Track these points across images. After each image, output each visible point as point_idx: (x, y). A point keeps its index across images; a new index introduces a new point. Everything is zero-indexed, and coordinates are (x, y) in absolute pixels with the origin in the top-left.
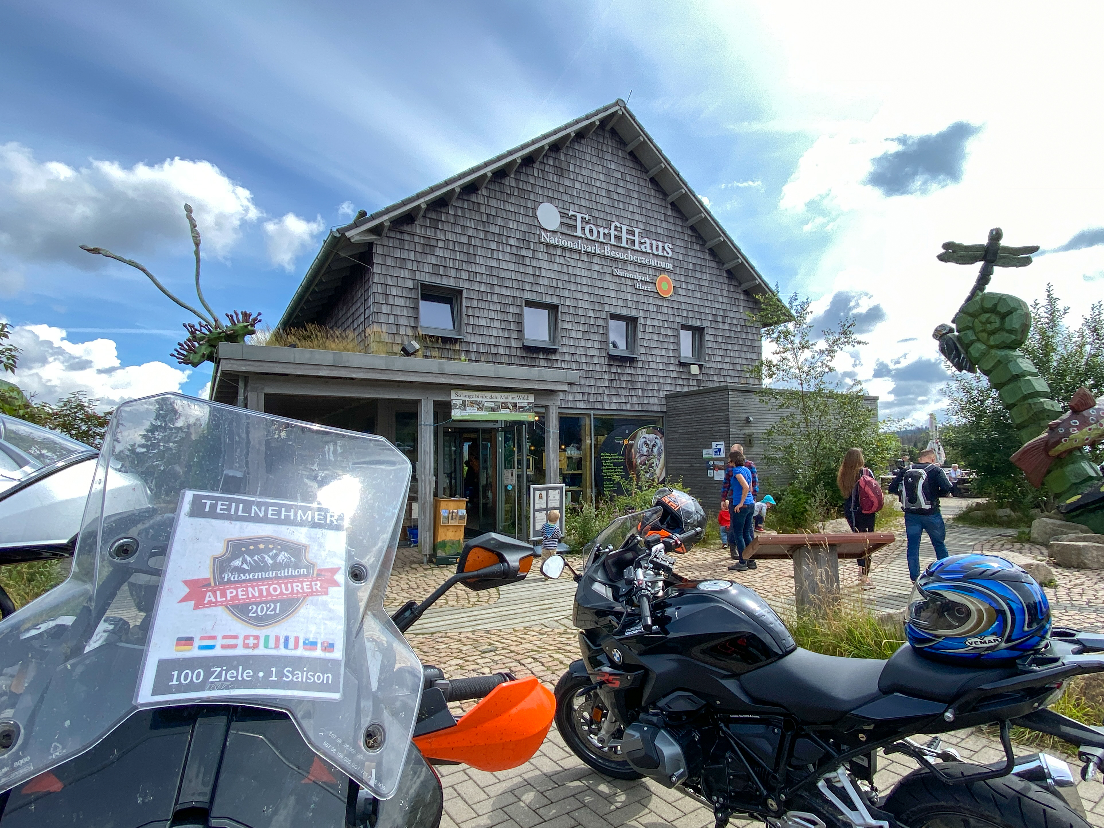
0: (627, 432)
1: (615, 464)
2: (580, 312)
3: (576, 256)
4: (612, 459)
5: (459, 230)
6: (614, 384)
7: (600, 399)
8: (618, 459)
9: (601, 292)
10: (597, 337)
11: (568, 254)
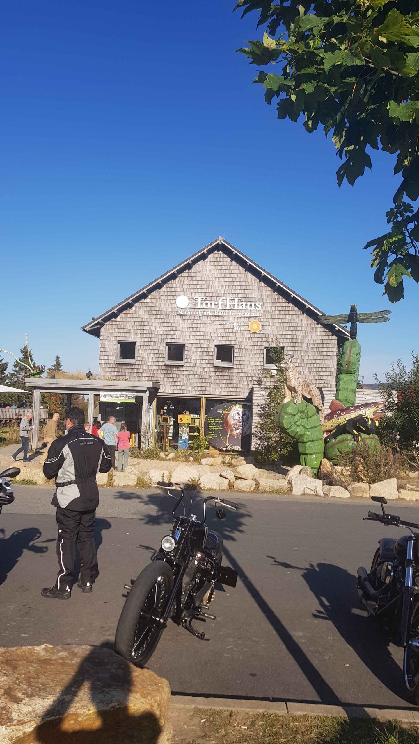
0: (225, 407)
1: (216, 423)
2: (198, 346)
3: (197, 318)
4: (214, 421)
5: (136, 316)
6: (218, 381)
7: (207, 389)
8: (219, 421)
9: (212, 334)
10: (208, 358)
11: (192, 318)
